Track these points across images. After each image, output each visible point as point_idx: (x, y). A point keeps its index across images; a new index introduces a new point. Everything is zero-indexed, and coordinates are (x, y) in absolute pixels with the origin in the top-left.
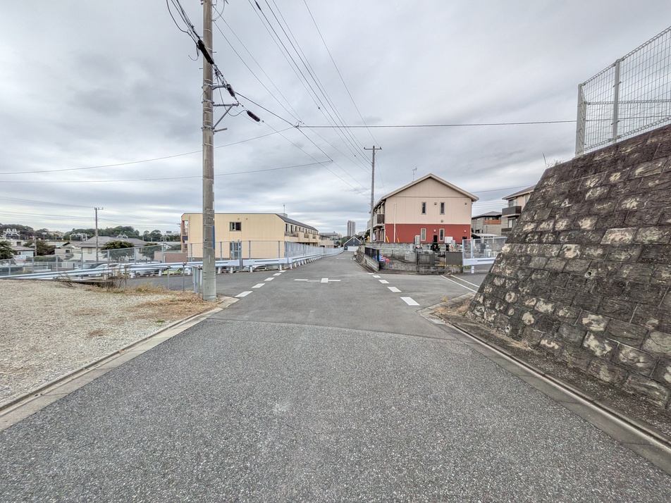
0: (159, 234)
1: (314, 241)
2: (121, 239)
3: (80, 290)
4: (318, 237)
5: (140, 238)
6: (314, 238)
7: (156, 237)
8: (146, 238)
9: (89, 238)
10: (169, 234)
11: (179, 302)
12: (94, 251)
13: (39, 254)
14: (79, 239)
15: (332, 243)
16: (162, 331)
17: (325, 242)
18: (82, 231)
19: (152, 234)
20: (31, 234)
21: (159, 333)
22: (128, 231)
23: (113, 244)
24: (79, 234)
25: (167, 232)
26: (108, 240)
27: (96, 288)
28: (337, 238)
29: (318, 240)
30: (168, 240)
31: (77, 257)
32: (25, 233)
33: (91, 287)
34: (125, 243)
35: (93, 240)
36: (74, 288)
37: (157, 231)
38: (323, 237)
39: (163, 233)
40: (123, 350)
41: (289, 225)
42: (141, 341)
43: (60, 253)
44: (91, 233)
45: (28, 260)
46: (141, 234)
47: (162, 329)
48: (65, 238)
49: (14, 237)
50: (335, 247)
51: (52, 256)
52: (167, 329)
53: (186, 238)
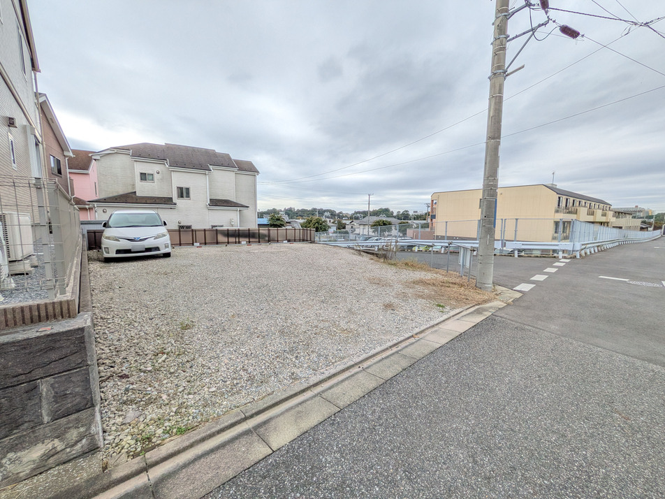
0: (408, 214)
1: (603, 219)
2: (383, 218)
3: (366, 258)
4: (610, 214)
5: (395, 217)
6: (604, 215)
7: (405, 216)
8: (398, 217)
9: (364, 217)
10: (416, 214)
11: (451, 285)
12: (367, 227)
13: (339, 229)
14: (357, 218)
15: (638, 223)
16: (446, 319)
17: (622, 221)
18: (359, 213)
19: (403, 214)
20: (335, 215)
21: (444, 321)
22: (386, 211)
23: (378, 222)
24: (358, 215)
25: (414, 212)
26: (375, 219)
27: (375, 258)
28: (642, 215)
29: (610, 217)
30: (415, 219)
31: (357, 231)
32: (333, 214)
33: (372, 256)
34: (386, 221)
35: (367, 218)
36: (363, 256)
37: (407, 211)
38: (618, 214)
39: (411, 213)
40: (416, 334)
41: (564, 199)
42: (430, 327)
43: (348, 228)
44: (365, 214)
45: (334, 232)
46: (395, 214)
47: (445, 317)
48: (351, 218)
49: (328, 217)
50: (642, 229)
51: (344, 230)
52: (450, 317)
53: (433, 217)
